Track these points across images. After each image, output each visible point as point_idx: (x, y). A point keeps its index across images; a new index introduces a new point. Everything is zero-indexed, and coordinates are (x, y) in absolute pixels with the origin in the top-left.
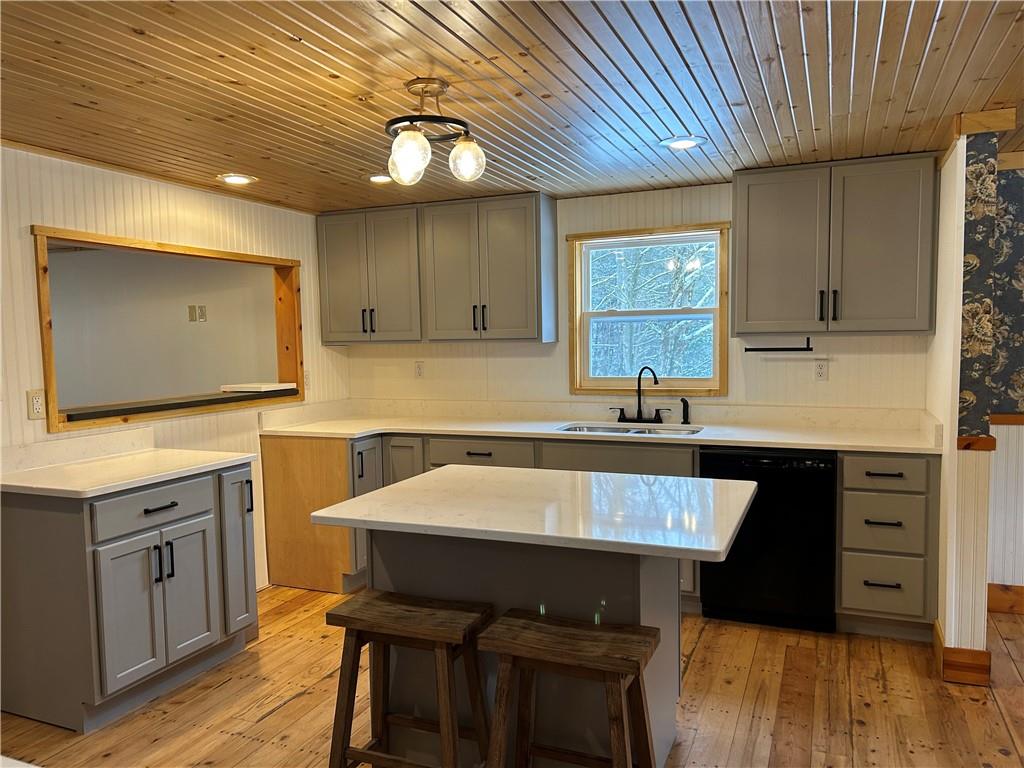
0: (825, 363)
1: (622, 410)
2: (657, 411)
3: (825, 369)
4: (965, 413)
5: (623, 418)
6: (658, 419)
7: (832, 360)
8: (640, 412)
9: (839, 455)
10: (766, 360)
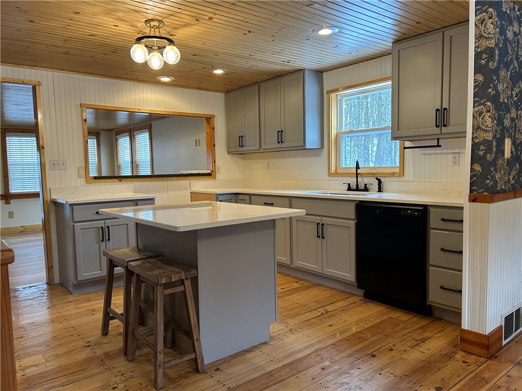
0: (458, 155)
1: (349, 184)
2: (366, 185)
3: (457, 158)
4: (475, 178)
5: (349, 189)
6: (366, 189)
7: (462, 153)
8: (357, 185)
9: (429, 208)
10: (425, 154)
